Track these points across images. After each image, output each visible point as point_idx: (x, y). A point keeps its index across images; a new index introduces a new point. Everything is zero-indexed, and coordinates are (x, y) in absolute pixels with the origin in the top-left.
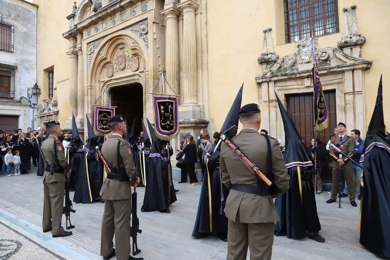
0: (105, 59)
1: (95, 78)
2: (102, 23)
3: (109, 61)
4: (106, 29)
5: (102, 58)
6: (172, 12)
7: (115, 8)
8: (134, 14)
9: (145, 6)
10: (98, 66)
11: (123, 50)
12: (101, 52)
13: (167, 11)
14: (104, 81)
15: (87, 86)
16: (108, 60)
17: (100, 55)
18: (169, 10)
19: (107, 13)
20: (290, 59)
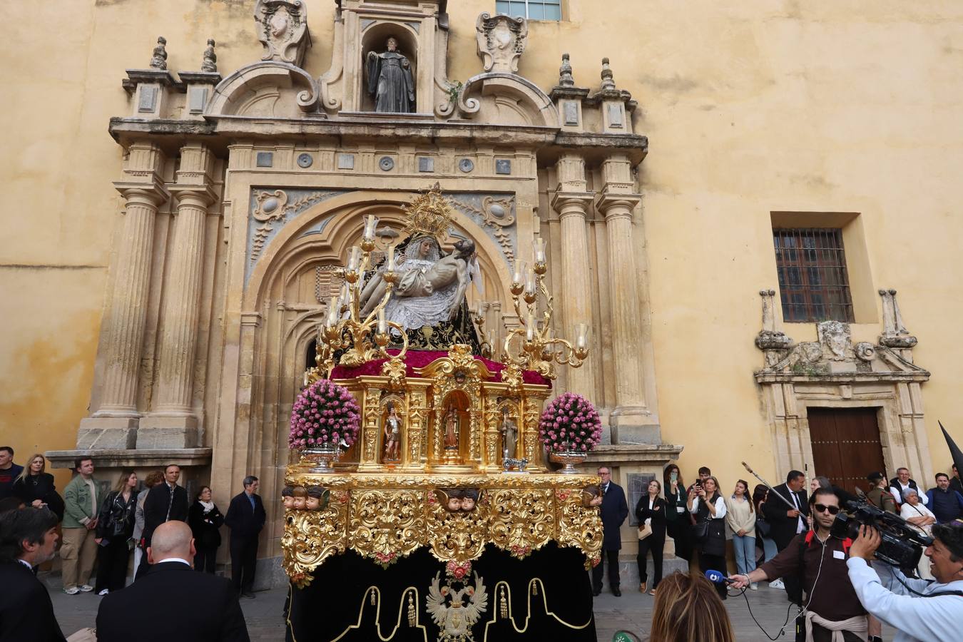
0: (328, 249)
1: (272, 296)
2: (336, 152)
3: (339, 258)
4: (351, 172)
5: (314, 245)
6: (585, 203)
7: (413, 133)
8: (465, 169)
9: (505, 164)
10: (289, 263)
11: (390, 241)
12: (317, 227)
13: (578, 197)
14: (308, 311)
15: (242, 316)
16: (336, 254)
17: (309, 234)
18: (583, 197)
19: (378, 136)
20: (814, 350)
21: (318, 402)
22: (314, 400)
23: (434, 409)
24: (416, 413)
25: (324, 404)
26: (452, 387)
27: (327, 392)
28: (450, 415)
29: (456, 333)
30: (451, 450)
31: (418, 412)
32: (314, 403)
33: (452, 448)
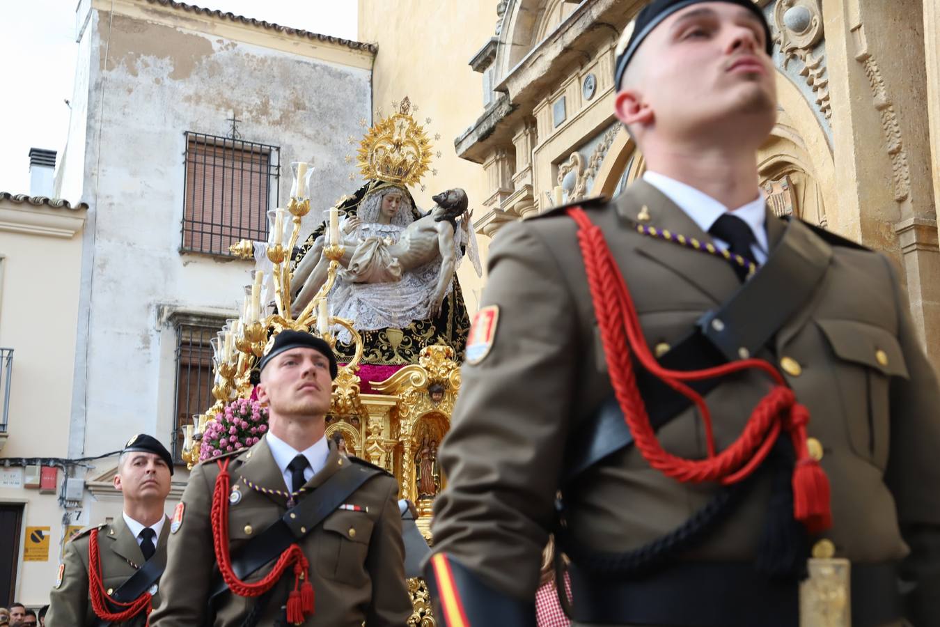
21: (239, 427)
22: (233, 424)
23: (400, 440)
24: (376, 444)
25: (246, 430)
26: (427, 407)
27: (249, 414)
28: (425, 451)
29: (439, 338)
30: (427, 500)
31: (379, 444)
32: (232, 429)
33: (429, 497)
